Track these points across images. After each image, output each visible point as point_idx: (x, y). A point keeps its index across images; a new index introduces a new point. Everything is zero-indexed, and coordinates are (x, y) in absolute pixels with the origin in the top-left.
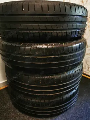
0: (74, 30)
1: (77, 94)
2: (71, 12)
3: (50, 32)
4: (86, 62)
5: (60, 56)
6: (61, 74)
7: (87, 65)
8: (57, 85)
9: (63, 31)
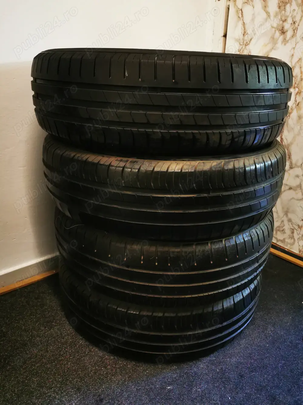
0: (253, 128)
1: (253, 303)
2: (247, 81)
3: (190, 132)
4: (286, 213)
5: (212, 194)
6: (211, 243)
7: (290, 220)
8: (201, 272)
9: (222, 131)
